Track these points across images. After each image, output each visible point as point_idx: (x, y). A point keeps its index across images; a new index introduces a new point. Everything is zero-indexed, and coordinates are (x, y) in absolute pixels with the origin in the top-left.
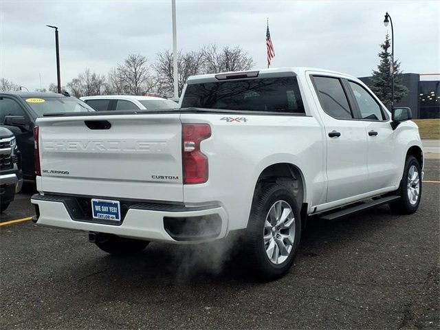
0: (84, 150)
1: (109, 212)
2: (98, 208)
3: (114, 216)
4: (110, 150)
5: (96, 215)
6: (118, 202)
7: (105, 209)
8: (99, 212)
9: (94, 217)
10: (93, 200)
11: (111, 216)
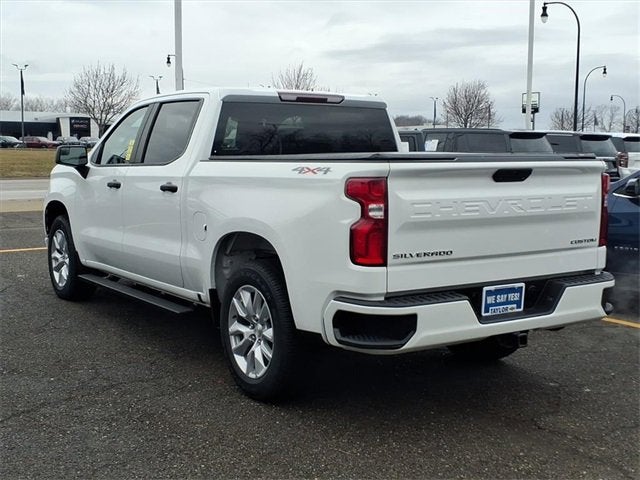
0: (492, 214)
1: (508, 302)
2: (491, 300)
3: (515, 306)
4: (530, 212)
5: (487, 311)
6: (523, 285)
7: (501, 298)
8: (492, 305)
9: (483, 314)
10: (485, 289)
11: (510, 306)
